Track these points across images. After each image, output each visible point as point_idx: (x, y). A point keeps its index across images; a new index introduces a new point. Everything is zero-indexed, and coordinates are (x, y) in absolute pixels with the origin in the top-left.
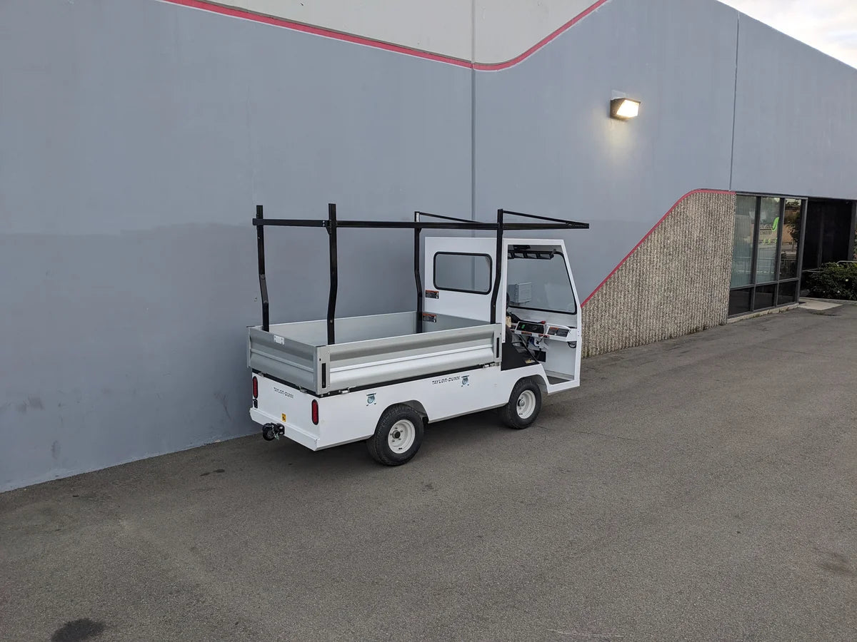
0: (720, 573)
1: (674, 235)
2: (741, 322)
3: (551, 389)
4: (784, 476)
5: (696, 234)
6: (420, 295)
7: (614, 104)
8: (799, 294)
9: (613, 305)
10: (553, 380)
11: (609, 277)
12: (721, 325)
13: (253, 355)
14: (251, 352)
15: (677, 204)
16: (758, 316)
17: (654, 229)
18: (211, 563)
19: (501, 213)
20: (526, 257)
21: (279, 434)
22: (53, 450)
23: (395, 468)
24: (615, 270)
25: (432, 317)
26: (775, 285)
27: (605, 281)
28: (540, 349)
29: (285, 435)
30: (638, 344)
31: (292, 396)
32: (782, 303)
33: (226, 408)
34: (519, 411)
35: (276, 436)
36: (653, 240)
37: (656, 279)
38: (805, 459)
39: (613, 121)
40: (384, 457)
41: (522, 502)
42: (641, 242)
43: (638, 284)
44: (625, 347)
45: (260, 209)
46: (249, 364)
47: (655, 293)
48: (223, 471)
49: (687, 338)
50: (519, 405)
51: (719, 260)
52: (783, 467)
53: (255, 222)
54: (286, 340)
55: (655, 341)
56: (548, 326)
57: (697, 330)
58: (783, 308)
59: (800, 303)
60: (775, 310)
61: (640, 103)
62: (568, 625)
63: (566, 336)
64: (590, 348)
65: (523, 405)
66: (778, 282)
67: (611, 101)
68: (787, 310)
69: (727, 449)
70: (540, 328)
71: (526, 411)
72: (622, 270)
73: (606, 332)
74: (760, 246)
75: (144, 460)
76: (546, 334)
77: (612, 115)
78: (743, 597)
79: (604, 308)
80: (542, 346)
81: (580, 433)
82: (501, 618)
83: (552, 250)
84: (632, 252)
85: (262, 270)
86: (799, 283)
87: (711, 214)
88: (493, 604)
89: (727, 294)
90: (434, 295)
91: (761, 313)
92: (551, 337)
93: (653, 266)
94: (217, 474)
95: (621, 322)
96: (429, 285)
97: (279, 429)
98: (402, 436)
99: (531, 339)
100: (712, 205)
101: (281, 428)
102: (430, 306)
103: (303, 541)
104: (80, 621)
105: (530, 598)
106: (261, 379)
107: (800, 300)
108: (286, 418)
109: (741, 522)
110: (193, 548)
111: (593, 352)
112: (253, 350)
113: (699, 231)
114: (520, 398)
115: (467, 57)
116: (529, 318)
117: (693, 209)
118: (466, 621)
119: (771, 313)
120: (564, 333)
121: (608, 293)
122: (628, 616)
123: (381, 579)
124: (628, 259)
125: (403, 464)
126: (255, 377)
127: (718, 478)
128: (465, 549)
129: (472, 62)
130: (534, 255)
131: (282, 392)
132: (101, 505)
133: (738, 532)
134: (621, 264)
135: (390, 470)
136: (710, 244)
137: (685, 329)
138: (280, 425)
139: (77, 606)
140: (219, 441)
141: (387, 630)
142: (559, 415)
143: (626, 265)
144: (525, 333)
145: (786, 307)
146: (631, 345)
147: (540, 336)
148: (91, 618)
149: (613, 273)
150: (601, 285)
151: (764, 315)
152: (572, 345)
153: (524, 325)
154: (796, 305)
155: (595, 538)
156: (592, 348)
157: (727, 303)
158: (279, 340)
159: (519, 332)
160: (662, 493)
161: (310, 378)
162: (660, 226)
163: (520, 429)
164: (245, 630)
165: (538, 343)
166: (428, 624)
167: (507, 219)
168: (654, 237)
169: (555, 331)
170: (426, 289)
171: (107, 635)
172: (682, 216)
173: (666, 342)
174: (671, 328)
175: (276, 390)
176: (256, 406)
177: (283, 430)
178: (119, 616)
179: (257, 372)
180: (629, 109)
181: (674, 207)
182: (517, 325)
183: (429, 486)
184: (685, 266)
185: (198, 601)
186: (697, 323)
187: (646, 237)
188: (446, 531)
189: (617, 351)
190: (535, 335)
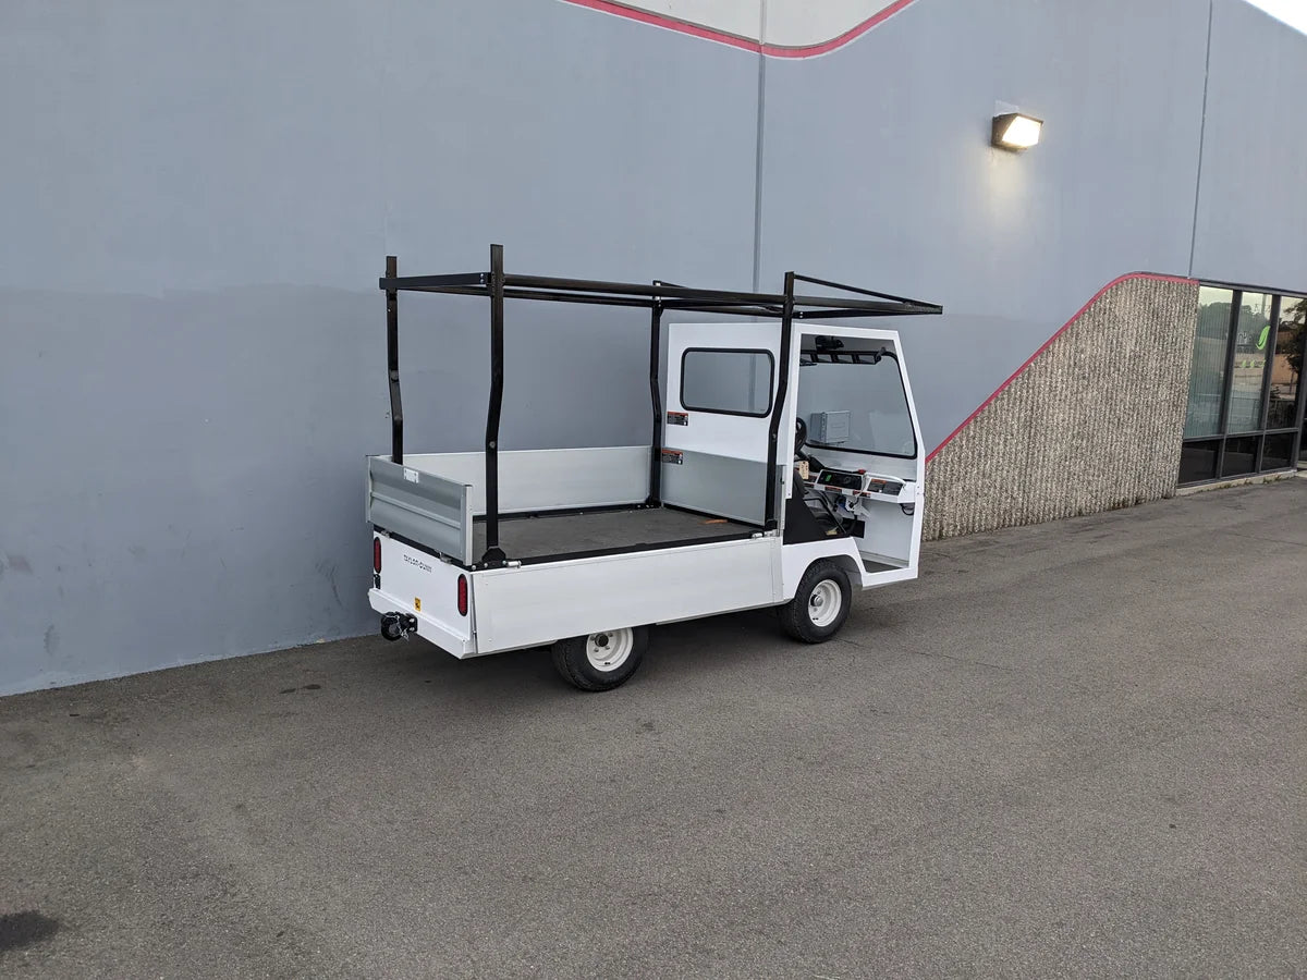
0: (1133, 894)
1: (1092, 347)
2: (1199, 495)
3: (869, 580)
4: (1258, 736)
5: (1129, 347)
6: (658, 421)
7: (999, 123)
8: (1297, 457)
9: (986, 455)
10: (872, 566)
11: (981, 409)
12: (1165, 498)
13: (376, 502)
14: (373, 498)
15: (1098, 295)
16: (1228, 486)
17: (1058, 335)
18: (262, 832)
19: (790, 278)
20: (836, 360)
21: (408, 631)
22: (47, 641)
23: (596, 696)
24: (990, 399)
25: (676, 456)
26: (1259, 437)
27: (974, 416)
28: (856, 516)
29: (418, 632)
30: (1024, 522)
31: (428, 568)
32: (1268, 468)
33: (334, 588)
34: (812, 613)
35: (404, 634)
36: (1056, 351)
37: (1059, 416)
38: (1297, 710)
39: (998, 153)
40: (579, 677)
41: (800, 759)
42: (1035, 356)
43: (1028, 424)
44: (1003, 526)
45: (392, 262)
46: (369, 518)
47: (1057, 440)
48: (318, 687)
49: (1106, 515)
50: (813, 604)
51: (1166, 392)
52: (1258, 722)
53: (383, 284)
54: (422, 476)
55: (1054, 519)
56: (869, 478)
57: (1124, 504)
58: (1271, 476)
59: (1299, 470)
60: (1257, 479)
61: (1042, 122)
62: (852, 970)
63: (897, 493)
64: (945, 523)
65: (820, 605)
66: (1265, 432)
67: (994, 119)
68: (1277, 479)
69: (1162, 689)
70: (854, 481)
71: (824, 614)
72: (1003, 399)
73: (973, 499)
74: (1236, 372)
75: (196, 666)
76: (865, 491)
77: (995, 142)
78: (1173, 937)
79: (970, 459)
80: (858, 510)
81: (913, 653)
82: (737, 951)
83: (879, 349)
84: (1020, 371)
85: (393, 364)
86: (1299, 436)
87: (1155, 314)
88: (725, 926)
89: (1178, 448)
90: (680, 420)
91: (1235, 482)
92: (874, 496)
93: (1055, 396)
94: (307, 691)
95: (998, 485)
96: (673, 404)
97: (408, 622)
98: (611, 643)
99: (841, 500)
100: (1158, 300)
101: (412, 620)
102: (674, 437)
103: (423, 803)
104: (24, 914)
105: (792, 920)
106: (386, 542)
107: (1300, 465)
108: (421, 604)
109: (1177, 810)
110: (239, 806)
111: (949, 531)
112: (375, 494)
113: (1134, 341)
114: (814, 592)
115: (754, 35)
116: (840, 465)
117: (1125, 305)
118: (674, 952)
119: (1251, 483)
120: (895, 488)
121: (978, 435)
122: (961, 960)
123: (540, 873)
124: (1014, 381)
125: (611, 689)
126: (377, 539)
127: (1144, 735)
128: (692, 830)
129: (762, 43)
130: (849, 358)
131: (415, 562)
132: (111, 730)
133: (1172, 826)
134: (1002, 388)
135: (588, 697)
136: (1153, 364)
137: (1104, 501)
138: (411, 616)
139: (26, 891)
140: (321, 641)
141: (532, 959)
142: (882, 625)
143: (1009, 391)
144: (831, 489)
145: (1275, 475)
146: (1013, 523)
147: (854, 493)
148: (43, 912)
149: (987, 403)
150: (967, 422)
151: (1238, 485)
152: (908, 509)
153: (830, 476)
154: (1291, 473)
155: (917, 823)
156: (948, 525)
157: (1177, 463)
158: (411, 476)
159: (822, 488)
160: (1044, 754)
161: (454, 537)
162: (1069, 331)
163: (813, 643)
164: (292, 946)
165: (851, 506)
166: (606, 955)
167: (801, 289)
168: (1058, 347)
169: (878, 486)
170: (668, 410)
171: (61, 939)
172: (1106, 316)
173: (1072, 521)
174: (1082, 499)
175: (407, 559)
176: (378, 586)
177: (415, 625)
178: (89, 910)
179: (379, 530)
180: (1023, 132)
181: (1093, 300)
182: (818, 475)
183: (649, 726)
184: (1109, 399)
185: (225, 892)
186: (1125, 492)
187: (1046, 346)
188: (664, 798)
189: (989, 531)
190: (847, 492)
